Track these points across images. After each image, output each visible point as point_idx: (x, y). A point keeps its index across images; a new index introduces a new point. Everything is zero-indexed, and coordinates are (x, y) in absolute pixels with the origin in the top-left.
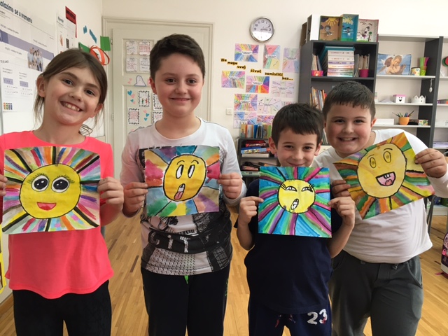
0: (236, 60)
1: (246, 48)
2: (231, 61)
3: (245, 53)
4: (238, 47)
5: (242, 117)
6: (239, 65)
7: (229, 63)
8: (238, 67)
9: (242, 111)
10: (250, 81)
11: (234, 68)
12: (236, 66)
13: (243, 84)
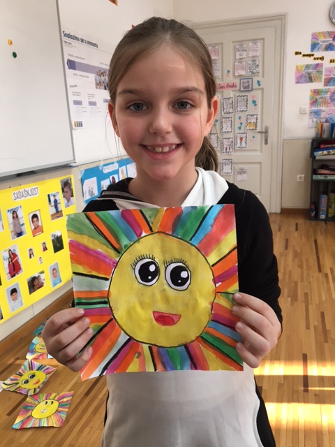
0: (312, 51)
1: (325, 37)
2: (306, 53)
3: (324, 42)
4: (315, 36)
5: (319, 115)
6: (315, 56)
7: (304, 55)
8: (315, 59)
9: (319, 108)
10: (329, 73)
11: (310, 61)
12: (312, 58)
13: (321, 78)
